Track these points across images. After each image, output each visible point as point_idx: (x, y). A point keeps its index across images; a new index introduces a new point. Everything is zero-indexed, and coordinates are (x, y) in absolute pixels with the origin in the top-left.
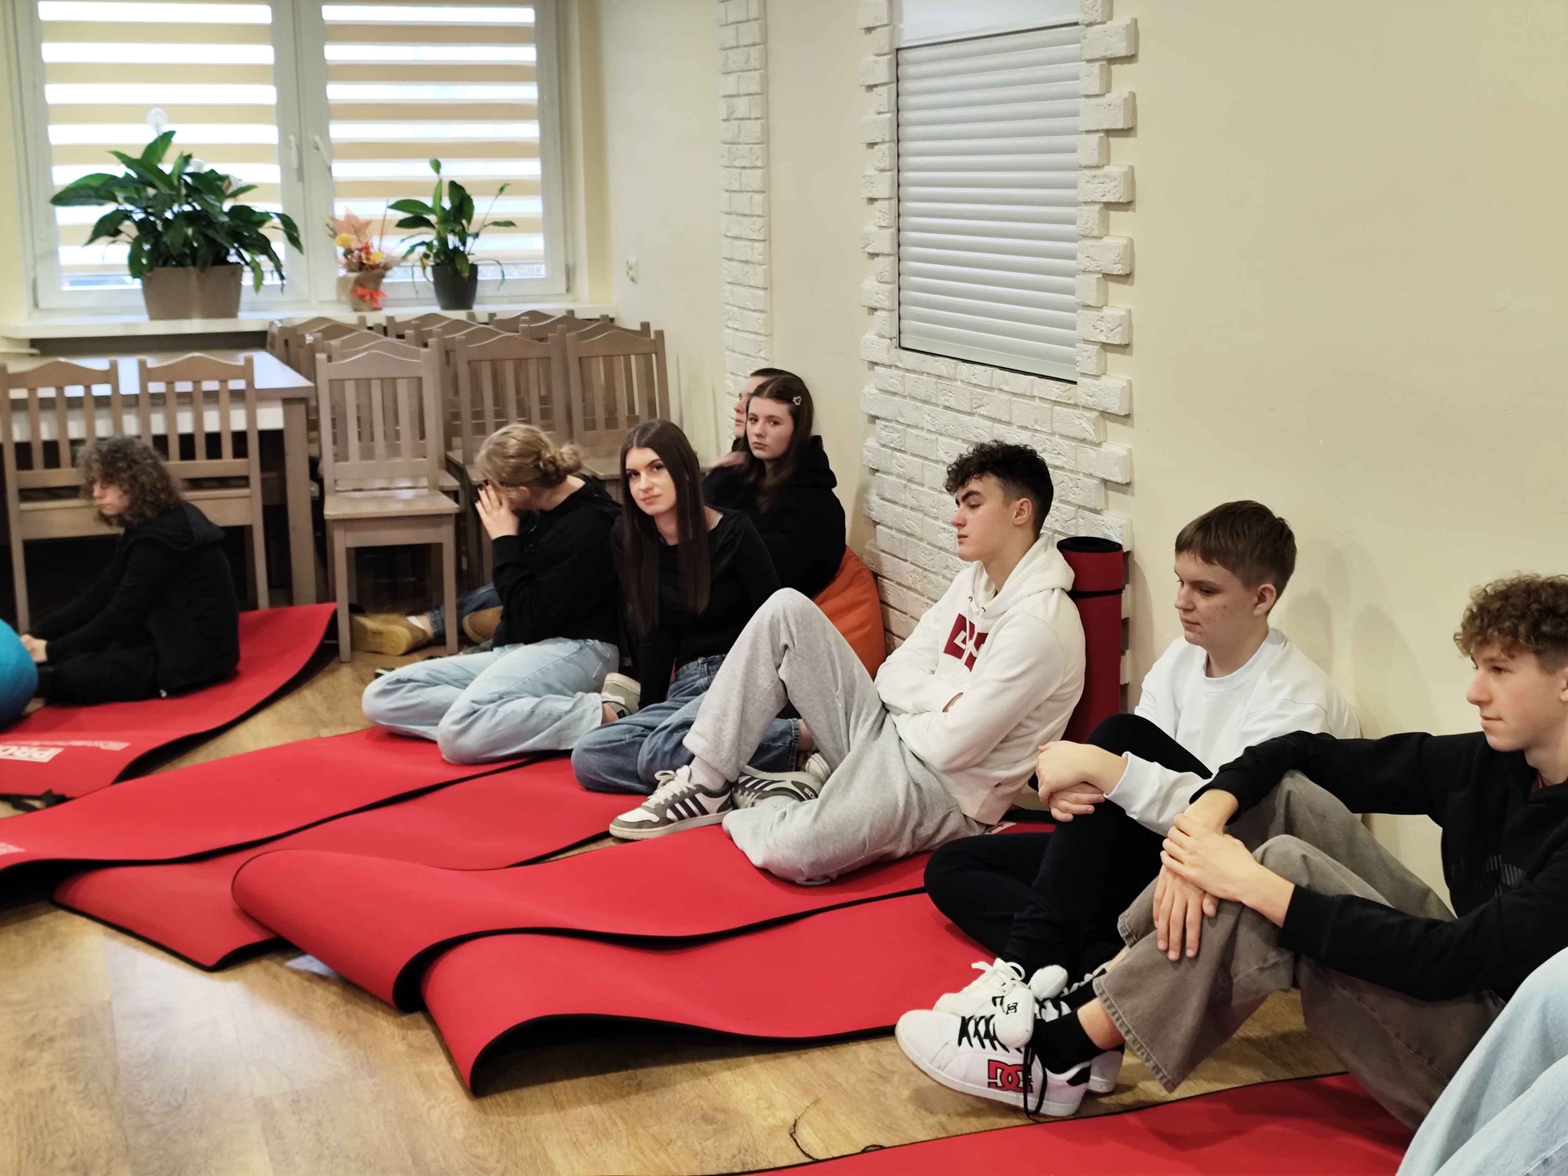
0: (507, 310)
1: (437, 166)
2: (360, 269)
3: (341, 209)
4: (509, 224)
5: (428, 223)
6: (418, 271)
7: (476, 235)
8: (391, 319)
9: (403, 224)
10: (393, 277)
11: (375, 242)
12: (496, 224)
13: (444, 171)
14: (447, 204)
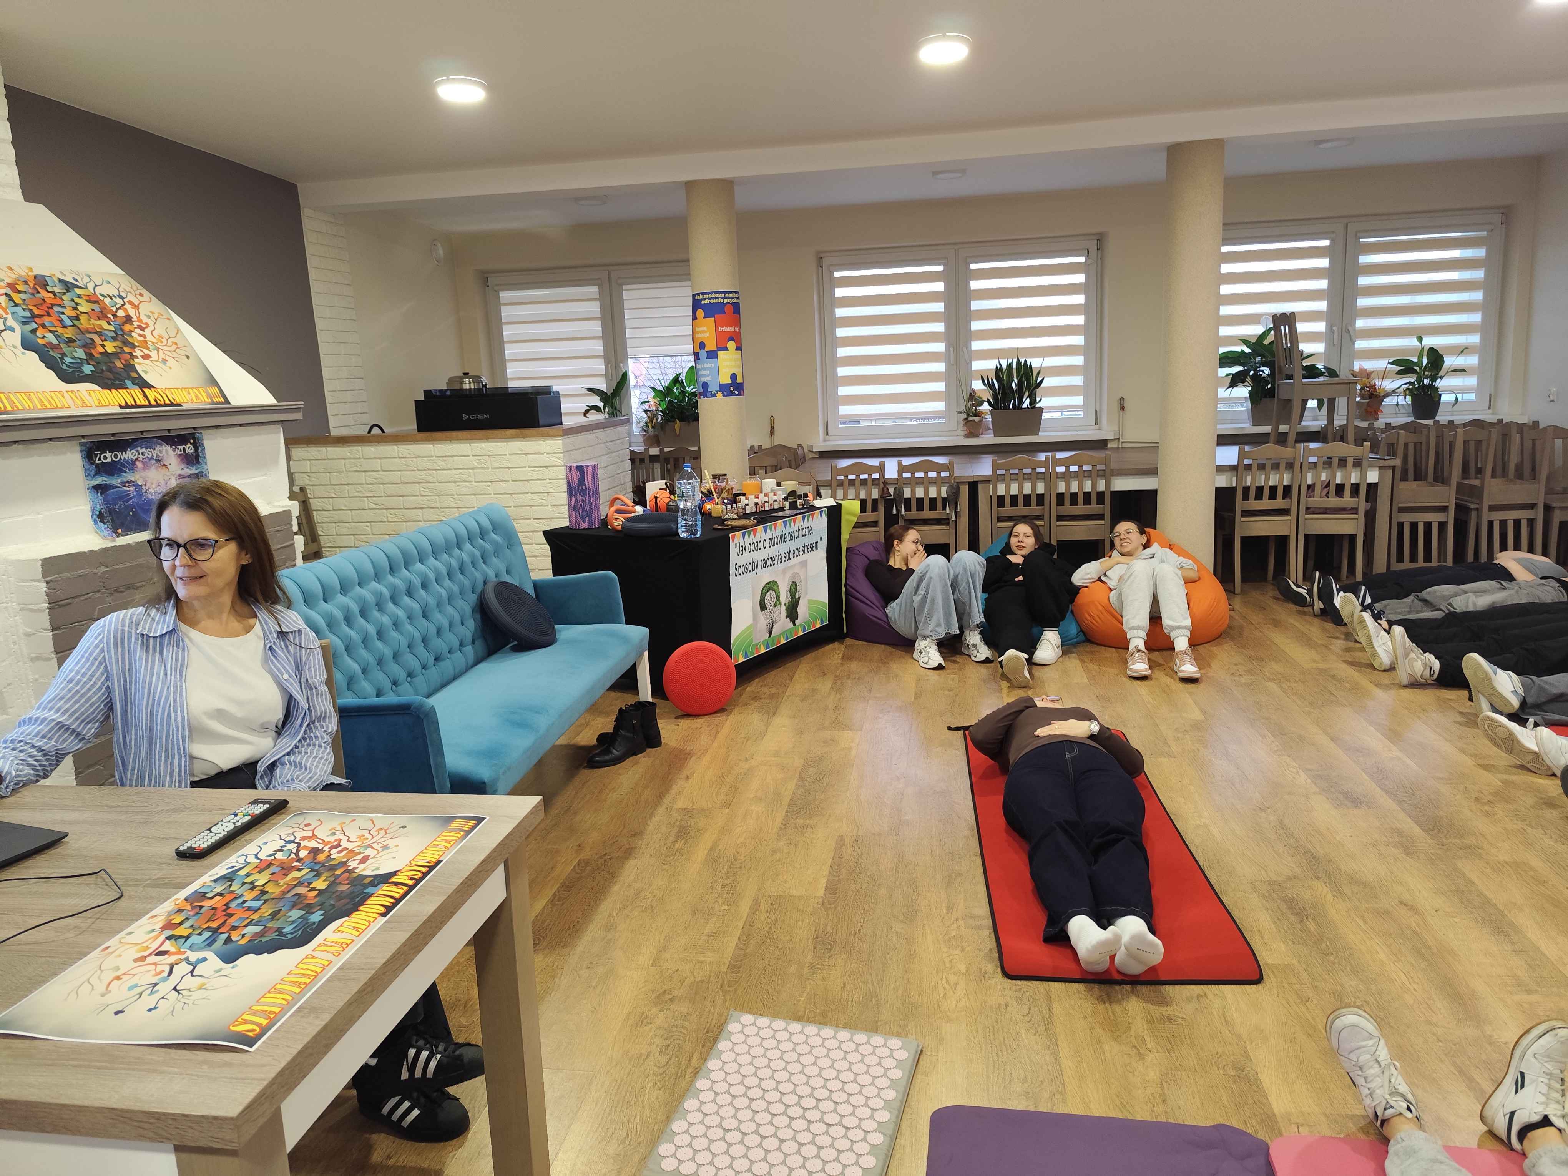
0: (1461, 418)
1: (1420, 339)
2: (1370, 398)
3: (1356, 366)
4: (1463, 370)
5: (1415, 372)
6: (1401, 399)
7: (1441, 378)
8: (1388, 425)
9: (1399, 373)
10: (1387, 401)
11: (1378, 383)
12: (1455, 371)
13: (1423, 343)
14: (1425, 361)
